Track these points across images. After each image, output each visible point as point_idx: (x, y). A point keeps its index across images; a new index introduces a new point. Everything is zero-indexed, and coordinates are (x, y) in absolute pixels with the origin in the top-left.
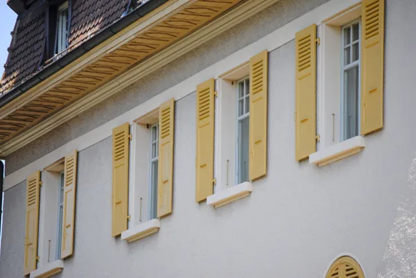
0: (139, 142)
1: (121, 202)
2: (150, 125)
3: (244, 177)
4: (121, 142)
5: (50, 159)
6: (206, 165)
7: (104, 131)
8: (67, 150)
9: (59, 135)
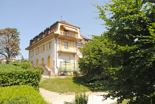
0: (37, 49)
1: (36, 52)
2: (38, 48)
3: (43, 51)
4: (36, 49)
5: (32, 50)
6: (41, 50)
7: (35, 48)
8: (33, 49)
9: (32, 48)
